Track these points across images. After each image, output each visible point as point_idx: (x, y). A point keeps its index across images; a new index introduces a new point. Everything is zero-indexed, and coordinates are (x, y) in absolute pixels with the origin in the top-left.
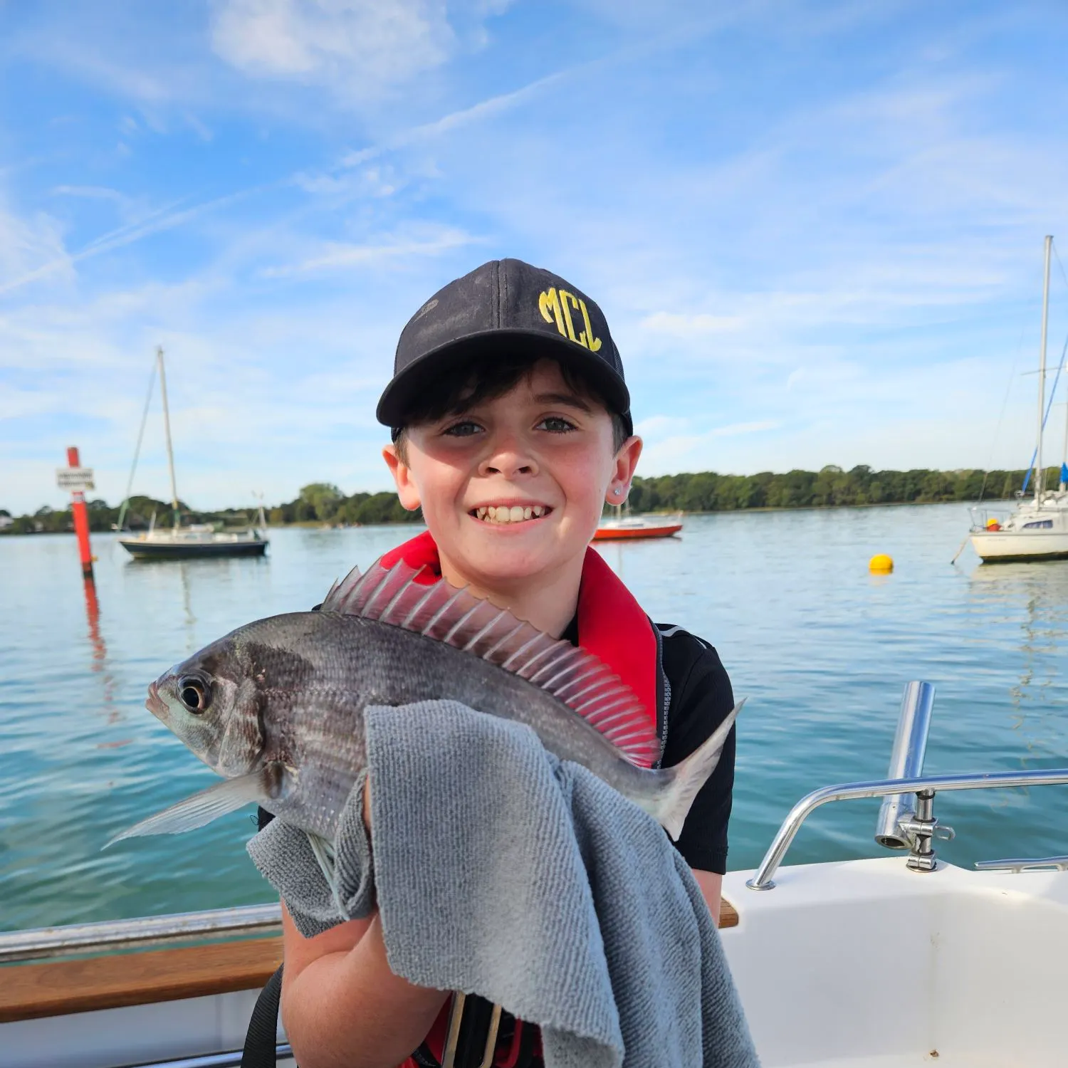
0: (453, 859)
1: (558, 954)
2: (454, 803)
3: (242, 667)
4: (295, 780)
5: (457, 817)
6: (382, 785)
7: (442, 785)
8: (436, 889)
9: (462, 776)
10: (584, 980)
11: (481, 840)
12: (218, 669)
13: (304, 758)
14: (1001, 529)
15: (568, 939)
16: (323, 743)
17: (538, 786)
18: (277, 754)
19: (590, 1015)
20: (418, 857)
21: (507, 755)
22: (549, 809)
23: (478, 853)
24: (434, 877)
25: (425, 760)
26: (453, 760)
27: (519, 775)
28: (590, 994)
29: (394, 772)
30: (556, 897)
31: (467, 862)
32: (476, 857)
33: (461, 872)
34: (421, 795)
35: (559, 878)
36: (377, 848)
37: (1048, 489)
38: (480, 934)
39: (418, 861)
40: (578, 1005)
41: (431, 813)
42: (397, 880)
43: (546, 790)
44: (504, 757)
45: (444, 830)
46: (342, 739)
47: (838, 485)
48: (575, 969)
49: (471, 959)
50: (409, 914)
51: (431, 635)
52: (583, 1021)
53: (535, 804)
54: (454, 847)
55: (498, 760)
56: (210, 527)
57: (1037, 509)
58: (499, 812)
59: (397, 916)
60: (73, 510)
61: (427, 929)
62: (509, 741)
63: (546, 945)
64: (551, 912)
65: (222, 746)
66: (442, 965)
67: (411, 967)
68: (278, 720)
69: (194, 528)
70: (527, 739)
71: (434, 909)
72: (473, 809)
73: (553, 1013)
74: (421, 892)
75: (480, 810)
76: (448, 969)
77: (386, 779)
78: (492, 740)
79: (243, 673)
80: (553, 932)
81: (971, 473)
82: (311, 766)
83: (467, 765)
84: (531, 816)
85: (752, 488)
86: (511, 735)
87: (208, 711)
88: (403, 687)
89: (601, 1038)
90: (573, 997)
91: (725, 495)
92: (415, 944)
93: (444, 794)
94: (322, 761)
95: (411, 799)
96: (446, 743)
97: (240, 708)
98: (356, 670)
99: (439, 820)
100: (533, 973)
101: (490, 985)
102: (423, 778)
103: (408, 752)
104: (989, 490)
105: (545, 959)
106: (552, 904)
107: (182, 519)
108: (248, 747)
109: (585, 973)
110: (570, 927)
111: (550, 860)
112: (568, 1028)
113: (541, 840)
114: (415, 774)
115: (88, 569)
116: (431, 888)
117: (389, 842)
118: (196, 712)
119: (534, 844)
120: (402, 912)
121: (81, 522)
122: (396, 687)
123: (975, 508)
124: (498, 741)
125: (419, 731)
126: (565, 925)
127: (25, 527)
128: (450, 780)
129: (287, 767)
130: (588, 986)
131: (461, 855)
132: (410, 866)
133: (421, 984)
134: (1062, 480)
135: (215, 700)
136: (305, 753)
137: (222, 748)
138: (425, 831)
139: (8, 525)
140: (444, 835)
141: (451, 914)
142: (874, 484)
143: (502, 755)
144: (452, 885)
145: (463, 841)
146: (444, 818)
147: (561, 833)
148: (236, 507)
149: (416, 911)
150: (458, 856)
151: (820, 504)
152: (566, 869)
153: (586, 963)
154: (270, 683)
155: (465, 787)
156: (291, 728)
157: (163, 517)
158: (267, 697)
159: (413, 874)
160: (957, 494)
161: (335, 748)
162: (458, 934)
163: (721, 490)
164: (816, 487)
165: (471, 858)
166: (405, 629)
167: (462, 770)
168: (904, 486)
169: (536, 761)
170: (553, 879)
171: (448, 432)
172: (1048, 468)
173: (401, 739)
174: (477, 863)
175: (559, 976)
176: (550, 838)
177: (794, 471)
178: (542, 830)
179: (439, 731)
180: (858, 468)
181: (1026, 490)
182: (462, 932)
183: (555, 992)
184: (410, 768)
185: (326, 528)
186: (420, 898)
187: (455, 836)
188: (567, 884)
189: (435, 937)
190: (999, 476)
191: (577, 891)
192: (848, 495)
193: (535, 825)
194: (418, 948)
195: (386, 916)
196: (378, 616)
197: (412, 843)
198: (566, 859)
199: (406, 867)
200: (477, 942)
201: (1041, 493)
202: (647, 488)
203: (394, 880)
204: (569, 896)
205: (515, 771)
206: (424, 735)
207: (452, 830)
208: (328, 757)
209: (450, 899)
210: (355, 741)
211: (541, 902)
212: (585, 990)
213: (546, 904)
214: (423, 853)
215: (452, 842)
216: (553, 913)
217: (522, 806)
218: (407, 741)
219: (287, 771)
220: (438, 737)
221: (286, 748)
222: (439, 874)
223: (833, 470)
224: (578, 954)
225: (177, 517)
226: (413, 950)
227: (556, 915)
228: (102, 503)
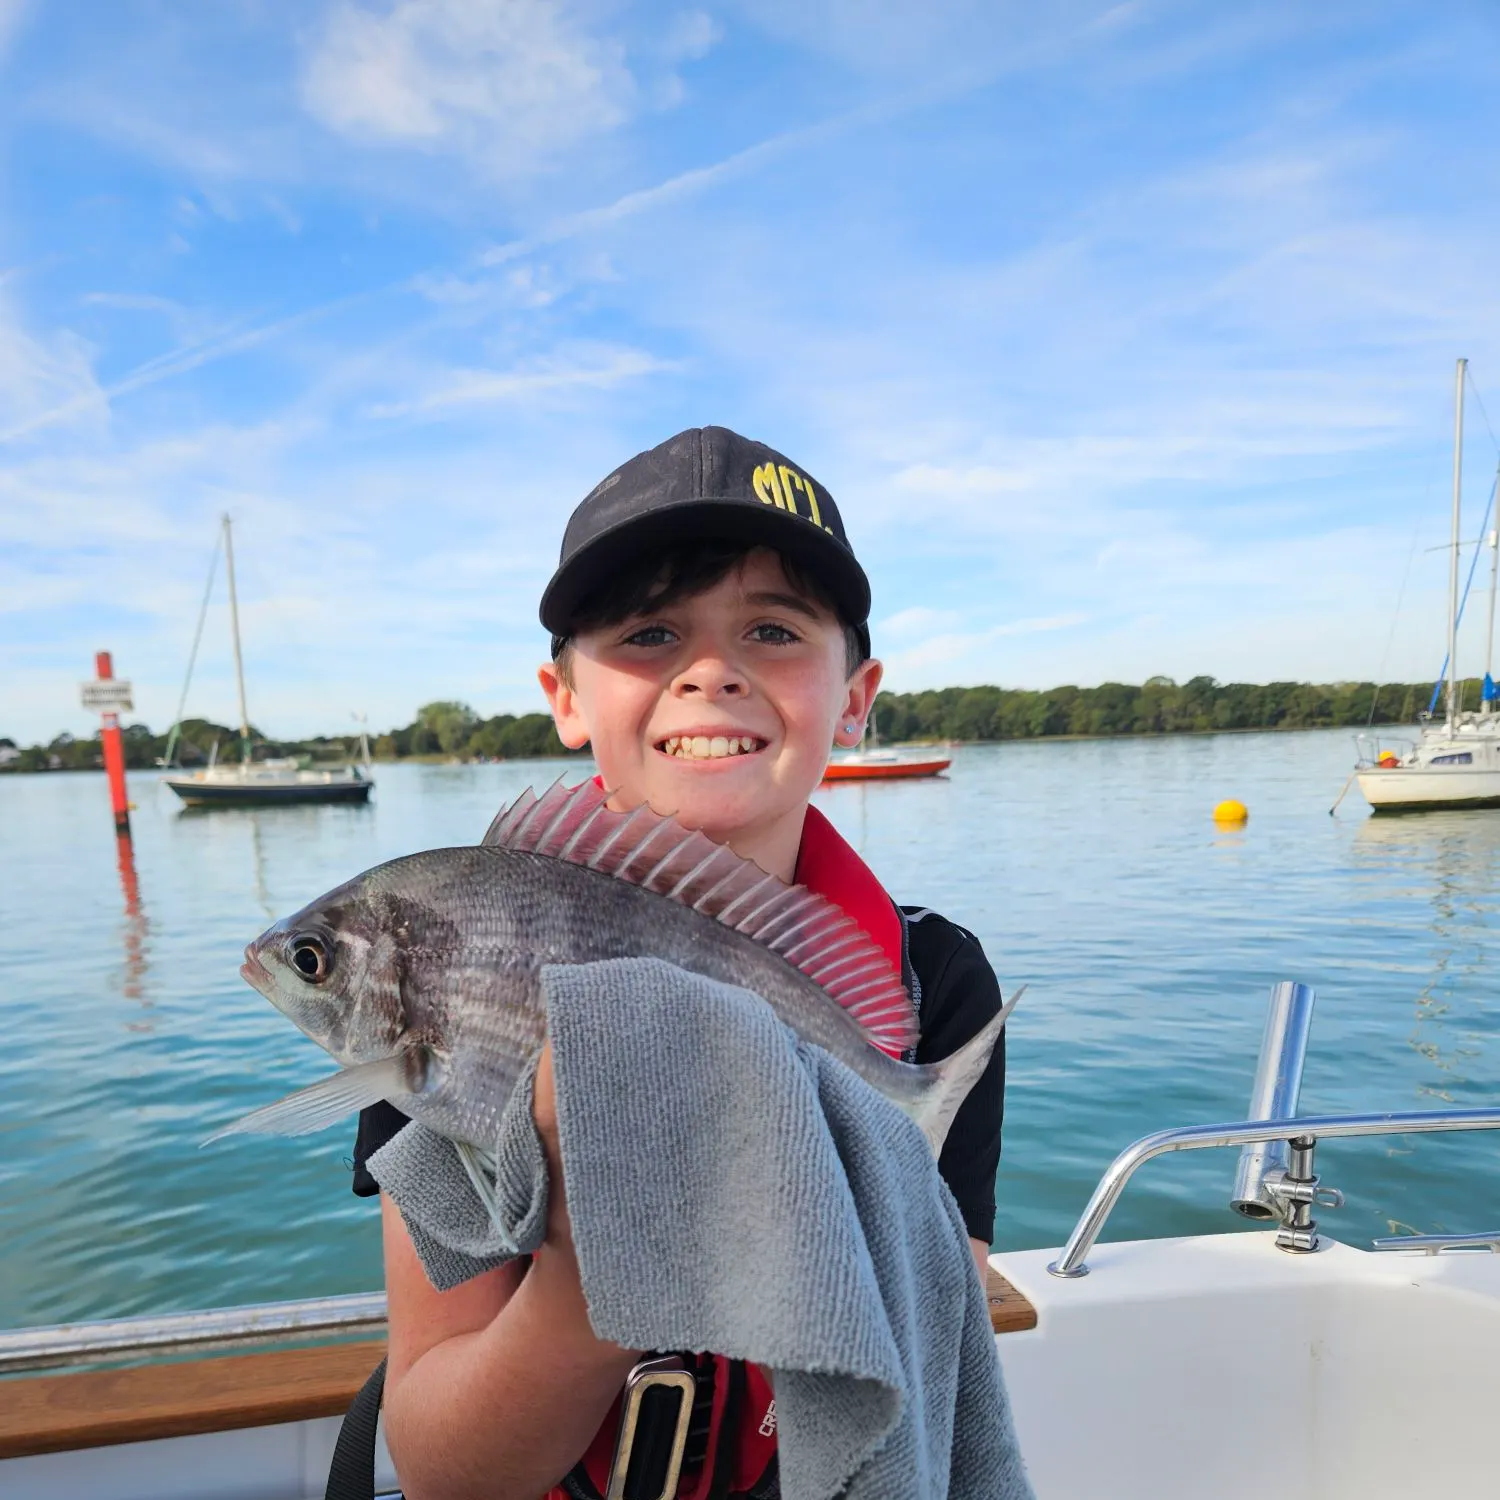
0: (667, 1175)
1: (821, 1277)
2: (665, 1098)
3: (376, 919)
4: (446, 1067)
5: (669, 1118)
6: (569, 1074)
7: (647, 1075)
8: (647, 1216)
9: (673, 1061)
10: (858, 1305)
11: (703, 1145)
12: (344, 923)
13: (459, 1038)
14: (1399, 764)
15: (832, 1256)
16: (485, 1017)
17: (773, 1067)
18: (422, 1033)
19: (870, 1350)
20: (621, 1174)
21: (730, 1031)
22: (790, 1093)
23: (700, 1163)
24: (644, 1199)
25: (622, 1040)
26: (658, 1040)
27: (748, 1055)
28: (867, 1324)
29: (584, 1057)
30: (812, 1204)
31: (687, 1177)
32: (698, 1168)
33: (679, 1191)
34: (620, 1088)
35: (813, 1179)
36: (567, 1161)
37: (1465, 710)
38: (710, 1270)
39: (621, 1179)
40: (854, 1339)
41: (634, 1113)
42: (596, 1207)
43: (784, 1070)
44: (726, 1034)
45: (654, 1136)
46: (510, 1013)
47: (1170, 705)
48: (845, 1292)
49: (699, 1305)
50: (615, 1251)
51: (627, 877)
52: (863, 1358)
53: (771, 1088)
54: (667, 1158)
55: (719, 1039)
56: (293, 762)
57: (1449, 736)
58: (725, 1107)
59: (598, 1255)
60: (101, 739)
61: (640, 1270)
62: (730, 1013)
63: (804, 1267)
64: (806, 1224)
65: (351, 1024)
66: (662, 1318)
67: (621, 1325)
68: (426, 988)
69: (270, 763)
70: (754, 1008)
71: (646, 1242)
72: (690, 1106)
73: (823, 1351)
74: (628, 1221)
75: (699, 1105)
76: (670, 1322)
77: (574, 1066)
78: (709, 1013)
79: (378, 928)
80: (812, 1249)
81: (1356, 687)
82: (468, 1049)
83: (678, 1047)
84: (768, 1105)
85: (1048, 708)
86: (732, 1005)
87: (331, 980)
88: (591, 945)
89: (887, 1378)
90: (846, 1328)
91: (1011, 717)
92: (624, 1291)
93: (650, 1087)
94: (483, 1041)
95: (607, 1094)
96: (649, 1018)
97: (375, 973)
98: (530, 921)
99: (646, 1123)
100: (790, 1304)
101: (729, 1335)
102: (621, 1066)
103: (601, 1032)
104: (1382, 711)
105: (805, 1284)
106: (807, 1213)
107: (254, 751)
108: (387, 1025)
109: (859, 1298)
110: (833, 1241)
111: (798, 1158)
112: (844, 1369)
113: (784, 1133)
114: (611, 1060)
115: (123, 820)
116: (641, 1213)
117: (583, 1153)
118: (312, 981)
119: (776, 1139)
120: (605, 1249)
121: (114, 755)
122: (582, 944)
123: (1362, 736)
124: (715, 1014)
125: (615, 1004)
126: (827, 1240)
127: (36, 762)
128: (657, 1068)
129: (436, 1051)
130: (864, 1315)
131: (678, 1169)
132: (612, 1188)
133: (636, 1347)
134: (1484, 698)
135: (341, 965)
136: (460, 1031)
137: (352, 1026)
138: (628, 1138)
139: (12, 759)
140: (653, 1143)
141: (669, 1248)
142: (1220, 702)
143: (722, 1031)
144: (668, 1209)
145: (679, 1149)
146: (653, 1119)
147: (809, 1122)
148: (329, 734)
149: (624, 1247)
150: (674, 1169)
151: (1143, 731)
152: (821, 1167)
153: (858, 1284)
154: (414, 939)
155: (678, 1075)
156: (442, 997)
157: (228, 747)
158: (410, 957)
159: (617, 1198)
160: (1337, 716)
161: (500, 1023)
162: (680, 1274)
163: (1006, 711)
164: (1139, 706)
165: (691, 1171)
166: (592, 869)
167: (673, 1054)
168: (1262, 704)
169: (767, 1035)
170: (805, 1182)
171: (630, 640)
172: (1465, 681)
173: (592, 1016)
174: (699, 1177)
175: (826, 1303)
176: (796, 1130)
177: (1106, 685)
178: (785, 1120)
179: (640, 1005)
180: (1198, 680)
181: (1434, 712)
182: (685, 1270)
183: (823, 1324)
184: (603, 1050)
185: (454, 764)
186: (627, 1230)
187: (669, 1143)
188: (824, 1186)
189: (650, 1280)
190: (1396, 692)
191: (837, 1196)
192: (1184, 716)
193: (775, 1116)
194: (629, 1296)
195: (585, 1256)
196: (558, 853)
197: (613, 1155)
198: (818, 1156)
199: (606, 1187)
200: (706, 1282)
201: (1455, 715)
202: (901, 708)
203: (592, 1206)
204: (827, 1202)
205: (741, 1049)
206: (622, 1010)
207: (664, 1136)
208: (492, 1037)
209: (667, 1228)
210: (527, 1013)
211: (793, 1213)
212: (861, 1318)
213: (799, 1215)
214: (628, 1169)
215: (665, 1151)
216: (810, 1225)
217: (755, 1094)
218: (599, 1018)
219: (435, 1055)
220: (638, 1010)
221: (435, 1026)
222: (651, 1195)
223: (1162, 683)
224: (847, 1275)
225: (247, 748)
226: (622, 1300)
227: (813, 1227)
228: (142, 728)
